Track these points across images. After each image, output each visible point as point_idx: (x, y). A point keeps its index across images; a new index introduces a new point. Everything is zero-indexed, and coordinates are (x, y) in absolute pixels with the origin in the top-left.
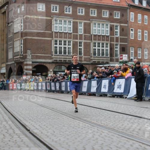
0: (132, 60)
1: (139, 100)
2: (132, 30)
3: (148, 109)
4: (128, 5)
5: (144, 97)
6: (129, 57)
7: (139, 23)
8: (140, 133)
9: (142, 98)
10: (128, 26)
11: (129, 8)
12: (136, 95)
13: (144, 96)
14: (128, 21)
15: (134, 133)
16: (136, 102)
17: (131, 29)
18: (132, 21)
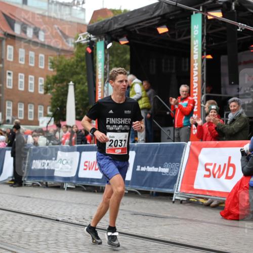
0: (8, 121)
1: (17, 185)
2: (9, 74)
3: (31, 199)
4: (3, 33)
5: (25, 181)
6: (4, 116)
7: (21, 64)
8: (14, 237)
9: (22, 182)
10: (3, 67)
11: (6, 39)
12: (12, 177)
13: (26, 179)
14: (2, 60)
15: (5, 236)
16: (12, 187)
17: (8, 72)
18: (10, 60)
